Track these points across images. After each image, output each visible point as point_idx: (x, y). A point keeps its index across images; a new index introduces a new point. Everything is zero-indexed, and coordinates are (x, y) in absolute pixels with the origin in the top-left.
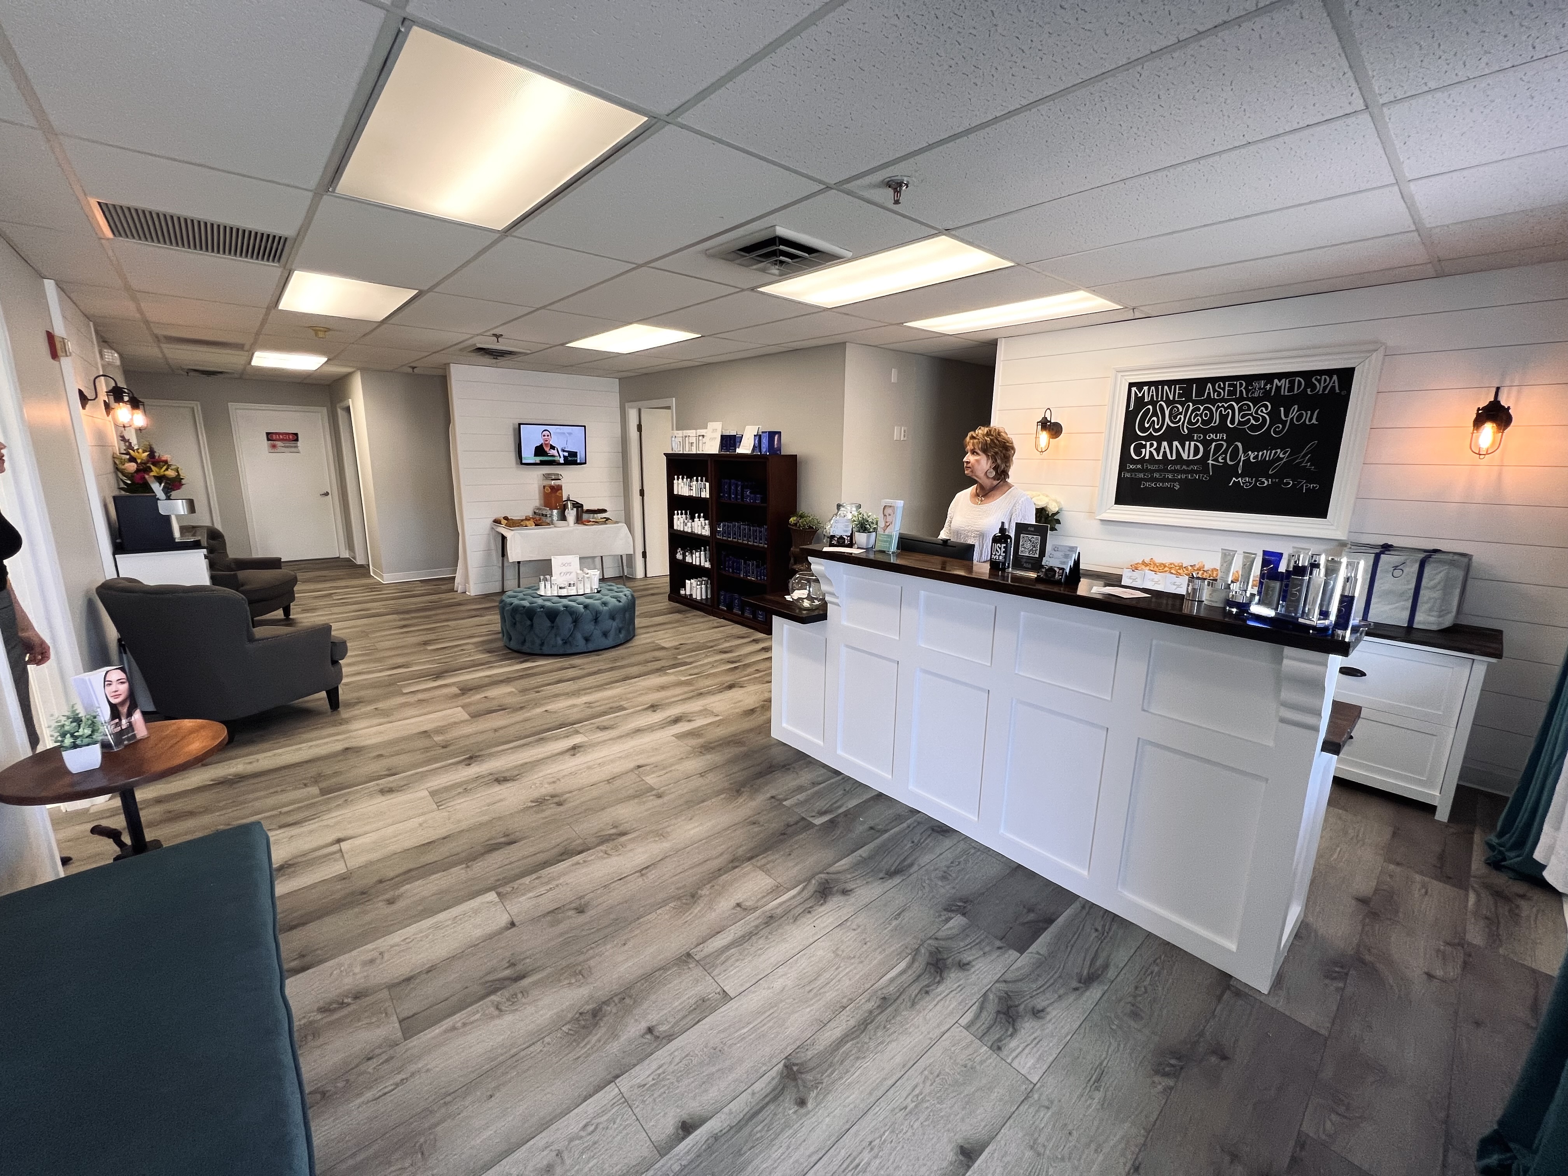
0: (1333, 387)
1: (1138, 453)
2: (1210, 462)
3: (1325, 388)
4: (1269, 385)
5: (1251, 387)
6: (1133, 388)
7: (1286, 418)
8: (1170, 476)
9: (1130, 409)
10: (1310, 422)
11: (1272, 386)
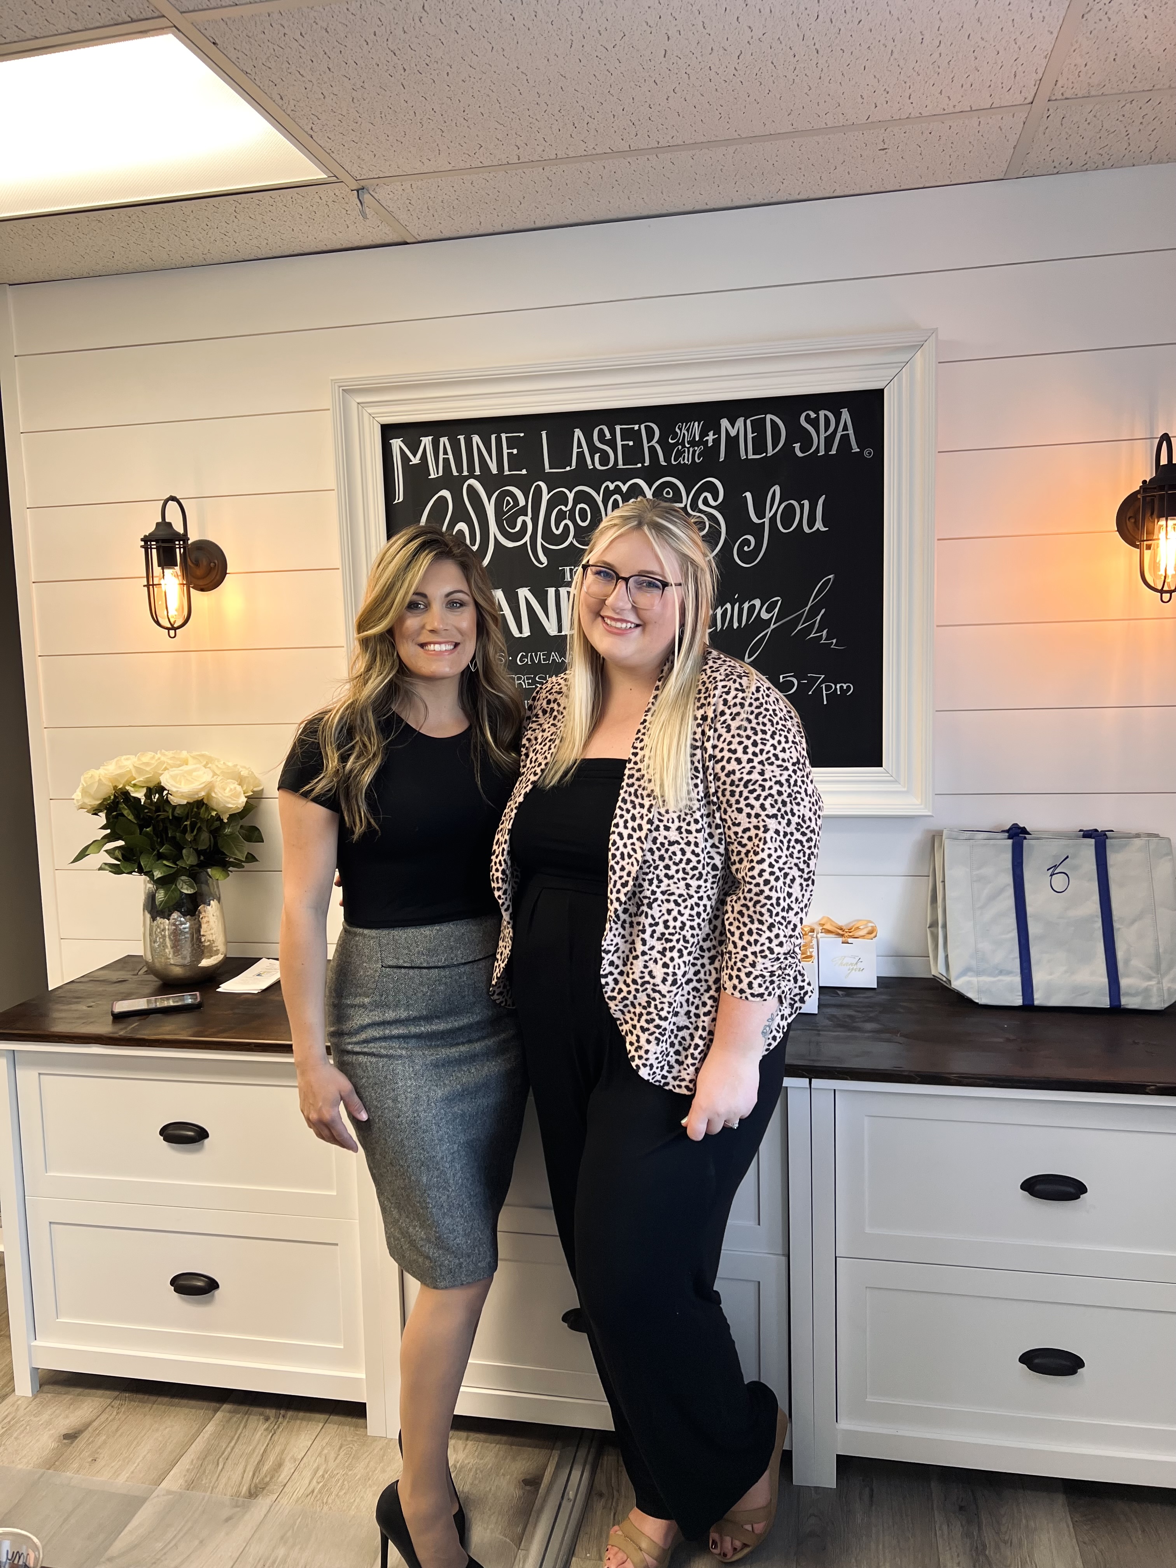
0: (845, 438)
3: (829, 441)
4: (711, 433)
5: (673, 440)
6: (397, 441)
7: (761, 517)
8: (524, 681)
9: (398, 500)
10: (810, 527)
11: (719, 437)
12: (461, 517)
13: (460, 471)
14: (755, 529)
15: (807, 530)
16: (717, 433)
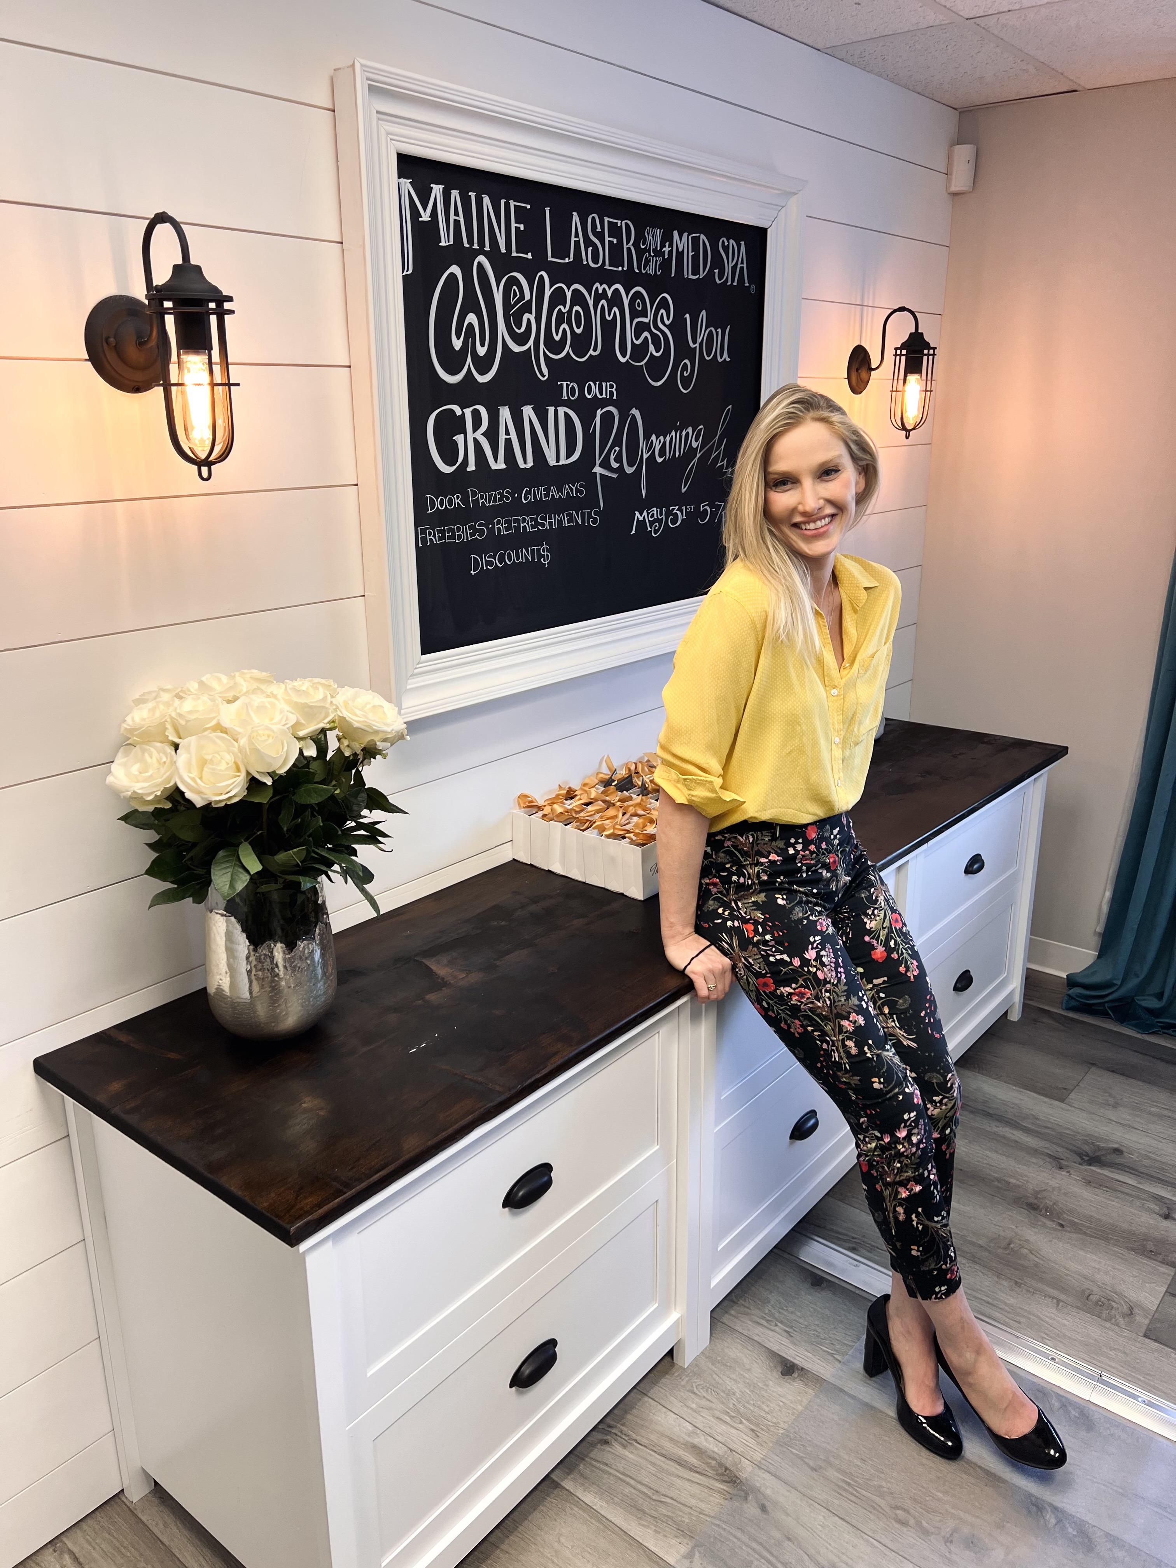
0: (742, 273)
1: (449, 453)
2: (598, 470)
3: (734, 271)
4: (667, 244)
5: (643, 245)
6: (406, 183)
7: (695, 342)
8: (528, 524)
9: (407, 271)
10: (721, 357)
11: (672, 249)
12: (471, 305)
13: (470, 241)
14: (690, 354)
15: (720, 360)
16: (671, 245)
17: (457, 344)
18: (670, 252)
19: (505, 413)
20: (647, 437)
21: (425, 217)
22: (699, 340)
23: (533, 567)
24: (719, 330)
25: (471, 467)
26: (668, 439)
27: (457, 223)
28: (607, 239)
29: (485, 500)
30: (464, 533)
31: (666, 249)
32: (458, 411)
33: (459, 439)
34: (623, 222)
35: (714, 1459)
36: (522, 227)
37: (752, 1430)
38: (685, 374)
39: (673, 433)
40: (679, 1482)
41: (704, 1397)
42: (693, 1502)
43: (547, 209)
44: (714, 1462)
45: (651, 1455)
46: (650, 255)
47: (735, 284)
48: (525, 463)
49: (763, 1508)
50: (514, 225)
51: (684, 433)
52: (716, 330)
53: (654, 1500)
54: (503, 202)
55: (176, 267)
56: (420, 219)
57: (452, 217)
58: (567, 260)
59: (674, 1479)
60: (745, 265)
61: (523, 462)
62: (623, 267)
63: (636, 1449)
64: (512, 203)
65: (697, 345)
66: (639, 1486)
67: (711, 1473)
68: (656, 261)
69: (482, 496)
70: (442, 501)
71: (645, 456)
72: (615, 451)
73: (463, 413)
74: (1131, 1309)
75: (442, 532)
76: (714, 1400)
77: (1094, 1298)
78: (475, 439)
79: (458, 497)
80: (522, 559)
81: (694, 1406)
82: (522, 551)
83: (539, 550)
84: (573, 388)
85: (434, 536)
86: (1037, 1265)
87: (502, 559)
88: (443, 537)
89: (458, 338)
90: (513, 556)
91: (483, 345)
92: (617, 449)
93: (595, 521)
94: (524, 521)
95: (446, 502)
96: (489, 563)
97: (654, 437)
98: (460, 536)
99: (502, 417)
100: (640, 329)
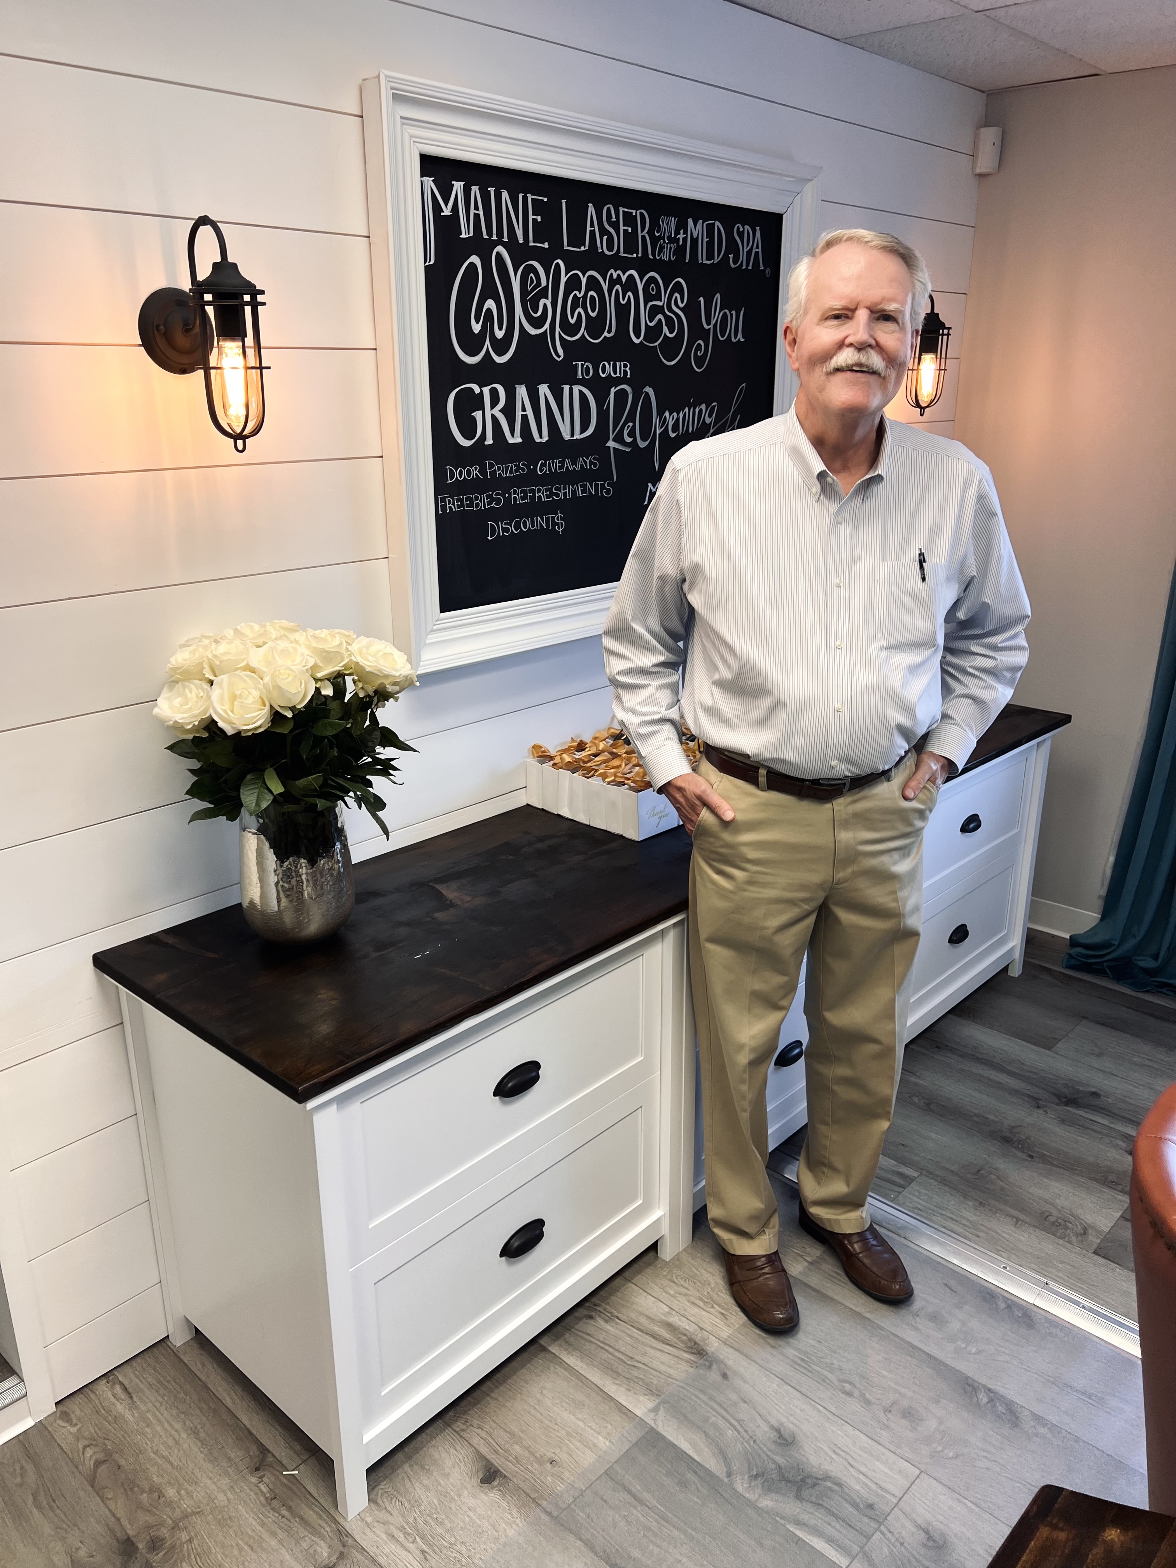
1: (468, 427)
2: (611, 444)
3: (749, 255)
4: (682, 232)
5: (658, 233)
6: (428, 181)
7: (709, 323)
8: (543, 493)
9: (430, 261)
10: (736, 337)
11: (687, 237)
12: (489, 292)
13: (490, 233)
14: (705, 335)
15: (733, 340)
16: (685, 232)
17: (476, 328)
18: (685, 239)
19: (522, 391)
20: (660, 413)
21: (447, 211)
22: (713, 322)
23: (547, 534)
24: (734, 312)
25: (489, 441)
26: (681, 415)
27: (477, 216)
28: (622, 228)
29: (503, 471)
30: (482, 502)
31: (681, 236)
32: (476, 389)
33: (478, 415)
34: (638, 212)
35: (685, 1335)
36: (539, 219)
37: (722, 1314)
38: (699, 354)
39: (687, 410)
40: (653, 1352)
41: (682, 1285)
42: (663, 1368)
43: (564, 201)
44: (685, 1338)
45: (629, 1329)
46: (664, 242)
47: (750, 268)
48: (541, 437)
49: (725, 1376)
50: (531, 217)
51: (697, 410)
52: (730, 312)
53: (628, 1365)
54: (521, 196)
55: (215, 265)
56: (442, 214)
57: (472, 211)
58: (582, 249)
59: (648, 1349)
60: (760, 250)
61: (538, 436)
62: (637, 254)
63: (617, 1324)
64: (530, 197)
65: (711, 326)
66: (616, 1353)
67: (681, 1345)
68: (671, 248)
69: (499, 468)
70: (461, 471)
71: (658, 432)
72: (629, 426)
73: (482, 391)
74: (1085, 1229)
75: (461, 500)
76: (689, 1287)
77: (1052, 1219)
78: (492, 415)
79: (476, 469)
80: (537, 526)
81: (672, 1292)
82: (537, 519)
83: (553, 518)
84: (588, 368)
85: (454, 504)
86: (1002, 1189)
87: (517, 526)
88: (462, 505)
89: (477, 322)
90: (528, 523)
91: (500, 328)
92: (631, 424)
93: (608, 492)
94: (539, 491)
95: (465, 473)
96: (506, 530)
97: (667, 414)
98: (477, 505)
99: (519, 394)
100: (654, 312)
